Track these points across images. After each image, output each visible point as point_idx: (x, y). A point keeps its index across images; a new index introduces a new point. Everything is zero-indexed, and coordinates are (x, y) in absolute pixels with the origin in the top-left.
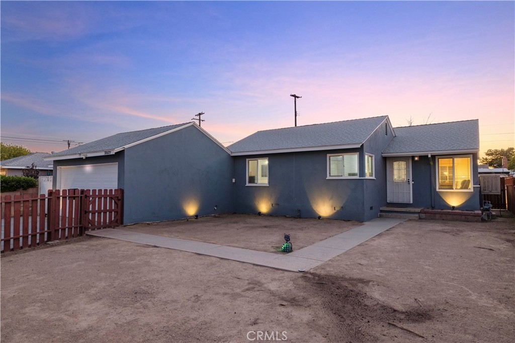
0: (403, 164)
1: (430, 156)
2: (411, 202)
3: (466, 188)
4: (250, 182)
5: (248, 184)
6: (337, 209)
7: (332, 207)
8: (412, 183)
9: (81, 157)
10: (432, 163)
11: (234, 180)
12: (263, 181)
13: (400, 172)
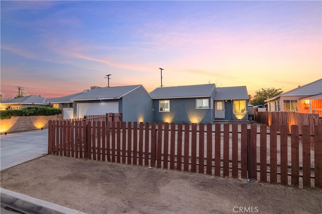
0: (221, 103)
1: (232, 100)
2: (224, 118)
3: (243, 112)
4: (160, 110)
5: (160, 111)
6: (200, 120)
7: (198, 120)
8: (224, 110)
9: (99, 99)
10: (232, 103)
11: (153, 110)
12: (167, 110)
13: (220, 106)
